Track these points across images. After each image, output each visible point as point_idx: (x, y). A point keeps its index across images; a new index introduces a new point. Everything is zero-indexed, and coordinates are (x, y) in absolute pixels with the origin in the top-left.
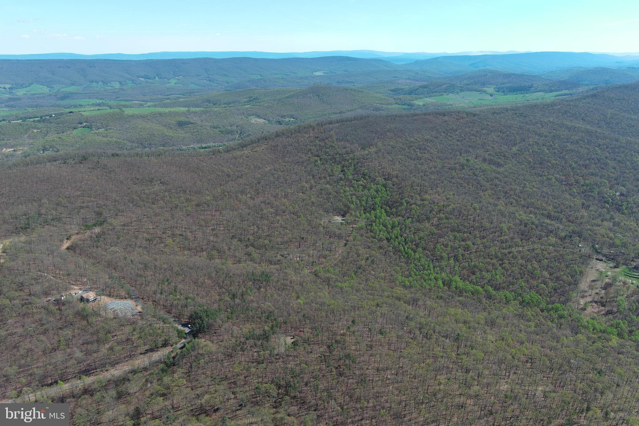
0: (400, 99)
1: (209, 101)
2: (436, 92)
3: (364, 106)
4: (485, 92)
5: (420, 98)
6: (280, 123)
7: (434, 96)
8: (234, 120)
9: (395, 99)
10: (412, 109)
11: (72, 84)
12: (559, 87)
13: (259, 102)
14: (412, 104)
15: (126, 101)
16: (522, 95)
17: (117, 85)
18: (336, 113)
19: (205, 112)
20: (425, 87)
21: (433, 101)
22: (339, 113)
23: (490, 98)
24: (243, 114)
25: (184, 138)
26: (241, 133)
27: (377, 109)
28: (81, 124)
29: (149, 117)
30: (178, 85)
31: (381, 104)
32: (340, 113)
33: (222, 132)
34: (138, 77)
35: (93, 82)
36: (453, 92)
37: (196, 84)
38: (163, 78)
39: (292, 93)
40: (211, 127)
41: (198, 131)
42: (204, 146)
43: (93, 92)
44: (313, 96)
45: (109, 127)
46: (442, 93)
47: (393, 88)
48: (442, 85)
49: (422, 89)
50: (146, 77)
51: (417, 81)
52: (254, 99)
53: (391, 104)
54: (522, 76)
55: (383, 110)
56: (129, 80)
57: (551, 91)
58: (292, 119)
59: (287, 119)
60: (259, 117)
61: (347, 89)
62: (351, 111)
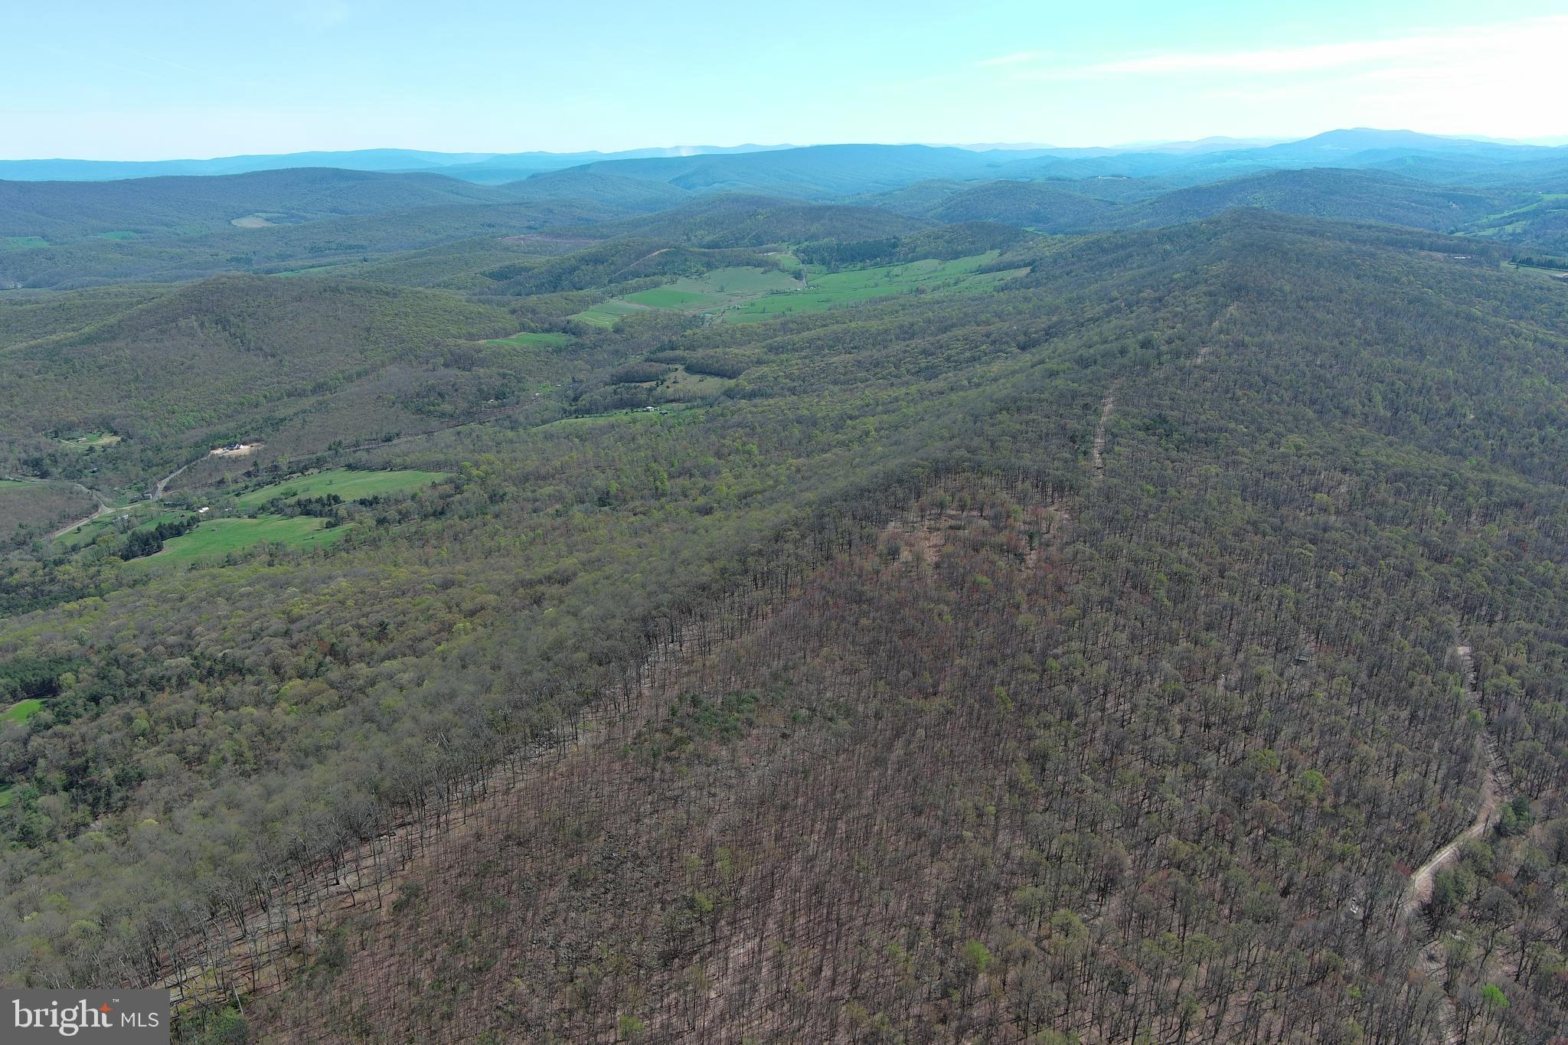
0: (533, 311)
2: (636, 274)
3: (411, 349)
4: (775, 265)
5: (595, 301)
7: (636, 289)
9: (513, 312)
10: (582, 345)
12: (973, 243)
14: (577, 326)
16: (884, 270)
18: (302, 394)
20: (596, 260)
21: (636, 307)
22: (314, 392)
23: (800, 286)
27: (461, 361)
31: (471, 337)
32: (319, 388)
36: (685, 273)
39: (112, 320)
44: (202, 325)
46: (656, 278)
47: (495, 267)
48: (649, 252)
49: (590, 267)
51: (559, 236)
53: (507, 334)
54: (847, 211)
55: (483, 363)
58: (107, 439)
59: (82, 443)
61: (335, 290)
62: (359, 375)
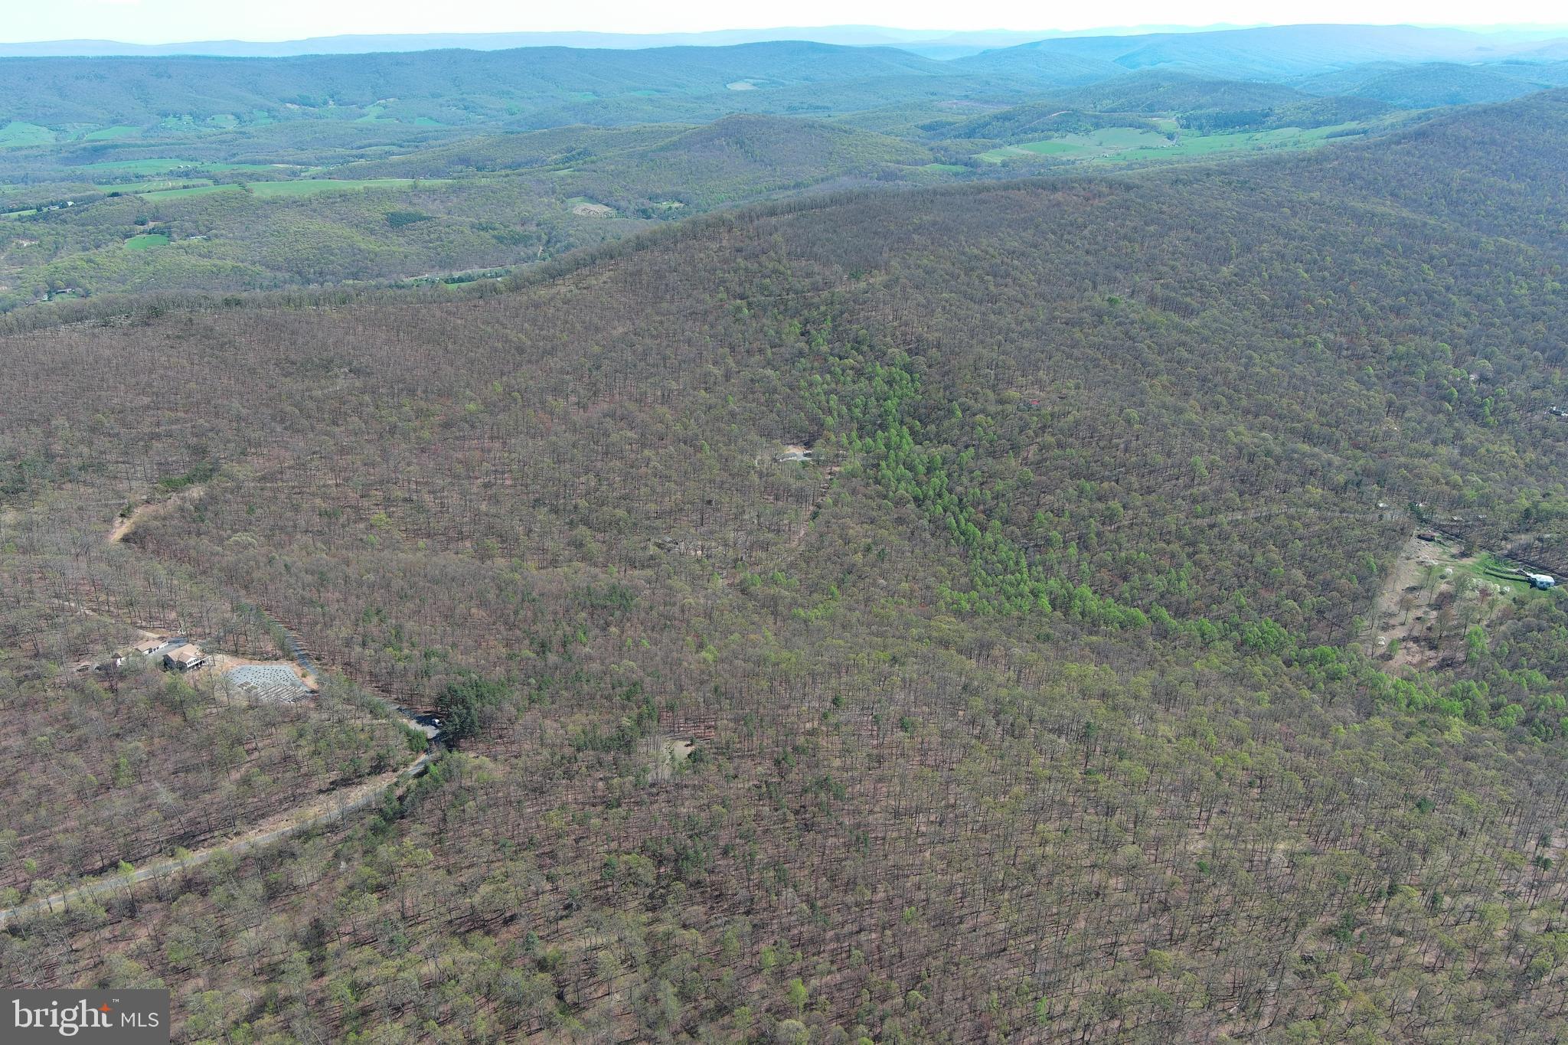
0: (946, 150)
1: (465, 161)
2: (1034, 130)
3: (857, 168)
4: (1154, 128)
5: (994, 147)
6: (645, 214)
7: (1030, 140)
8: (530, 208)
10: (975, 174)
11: (115, 122)
12: (1336, 115)
13: (592, 162)
14: (975, 161)
15: (254, 163)
16: (1247, 136)
17: (230, 124)
18: (785, 188)
19: (458, 190)
20: (1006, 117)
21: (1025, 152)
22: (794, 187)
23: (1170, 143)
24: (554, 192)
25: (406, 257)
26: (548, 242)
27: (888, 176)
28: (143, 224)
29: (315, 205)
30: (386, 121)
31: (899, 162)
32: (797, 186)
33: (500, 239)
34: (284, 101)
35: (166, 115)
36: (1075, 131)
37: (431, 118)
38: (346, 104)
39: (675, 138)
40: (473, 226)
41: (440, 239)
42: (456, 275)
43: (168, 141)
44: (728, 144)
45: (214, 231)
46: (1050, 133)
47: (927, 122)
48: (1050, 113)
49: (1000, 124)
50: (303, 102)
51: (987, 102)
52: (579, 154)
53: (924, 163)
54: (1245, 86)
55: (902, 178)
56: (261, 108)
57: (1318, 124)
58: (677, 205)
59: (665, 205)
60: (592, 199)
61: (812, 127)
62: (822, 180)
